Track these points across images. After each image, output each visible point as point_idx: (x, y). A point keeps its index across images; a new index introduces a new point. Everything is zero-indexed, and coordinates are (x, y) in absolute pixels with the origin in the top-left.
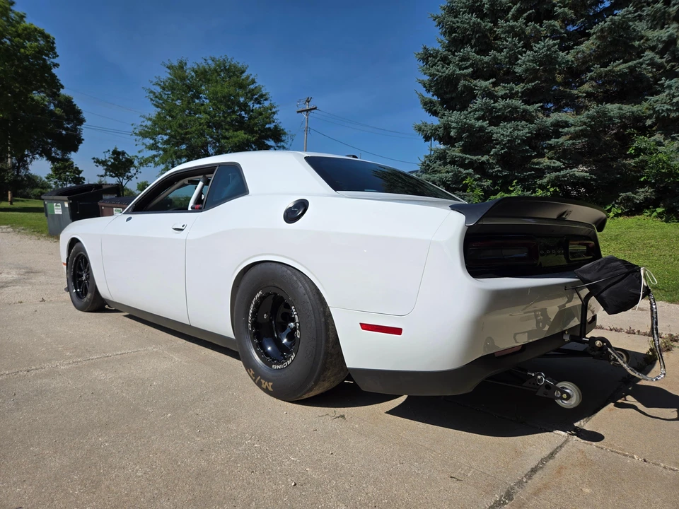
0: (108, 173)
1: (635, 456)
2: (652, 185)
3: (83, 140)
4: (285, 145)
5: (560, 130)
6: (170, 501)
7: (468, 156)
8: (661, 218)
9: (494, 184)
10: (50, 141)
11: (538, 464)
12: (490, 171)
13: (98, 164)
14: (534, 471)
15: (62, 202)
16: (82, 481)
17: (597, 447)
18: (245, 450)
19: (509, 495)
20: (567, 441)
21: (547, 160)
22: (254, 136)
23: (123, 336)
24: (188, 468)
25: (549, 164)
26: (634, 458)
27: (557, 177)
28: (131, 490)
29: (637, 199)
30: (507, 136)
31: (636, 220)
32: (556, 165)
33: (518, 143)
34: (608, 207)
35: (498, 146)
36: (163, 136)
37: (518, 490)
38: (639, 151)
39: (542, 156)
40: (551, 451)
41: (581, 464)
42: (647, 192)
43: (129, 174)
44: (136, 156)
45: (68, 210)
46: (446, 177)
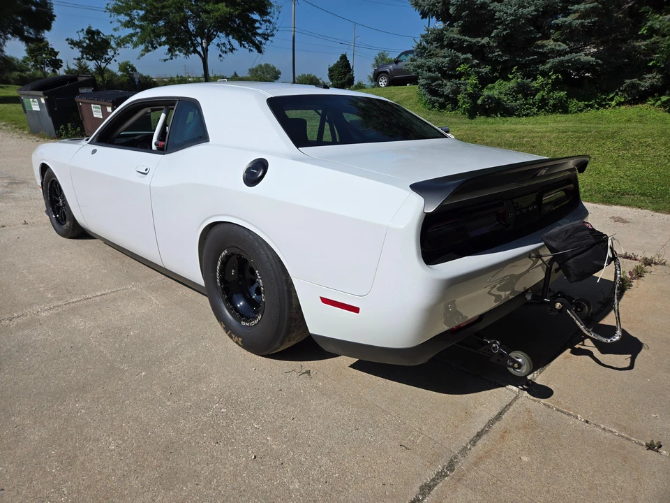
0: (85, 56)
1: (579, 416)
2: (660, 71)
3: (55, 16)
4: (271, 20)
5: (569, 7)
6: (139, 479)
7: (467, 38)
8: (665, 107)
9: (493, 70)
10: (19, 18)
11: (485, 427)
12: (490, 55)
13: (72, 46)
14: (479, 435)
15: (38, 97)
16: (59, 456)
17: (544, 405)
18: (212, 416)
19: (451, 466)
20: (517, 397)
21: (551, 42)
22: (237, 10)
23: (103, 271)
24: (158, 439)
25: (553, 47)
26: (577, 418)
27: (561, 63)
28: (104, 468)
29: (643, 87)
30: (512, 15)
31: (638, 110)
32: (562, 48)
33: (522, 24)
34: (611, 96)
35: (500, 27)
36: (139, 11)
37: (461, 458)
38: (652, 31)
39: (547, 37)
40: (500, 410)
41: (525, 427)
42: (654, 78)
43: (107, 57)
44: (112, 36)
45: (45, 106)
46: (442, 63)
